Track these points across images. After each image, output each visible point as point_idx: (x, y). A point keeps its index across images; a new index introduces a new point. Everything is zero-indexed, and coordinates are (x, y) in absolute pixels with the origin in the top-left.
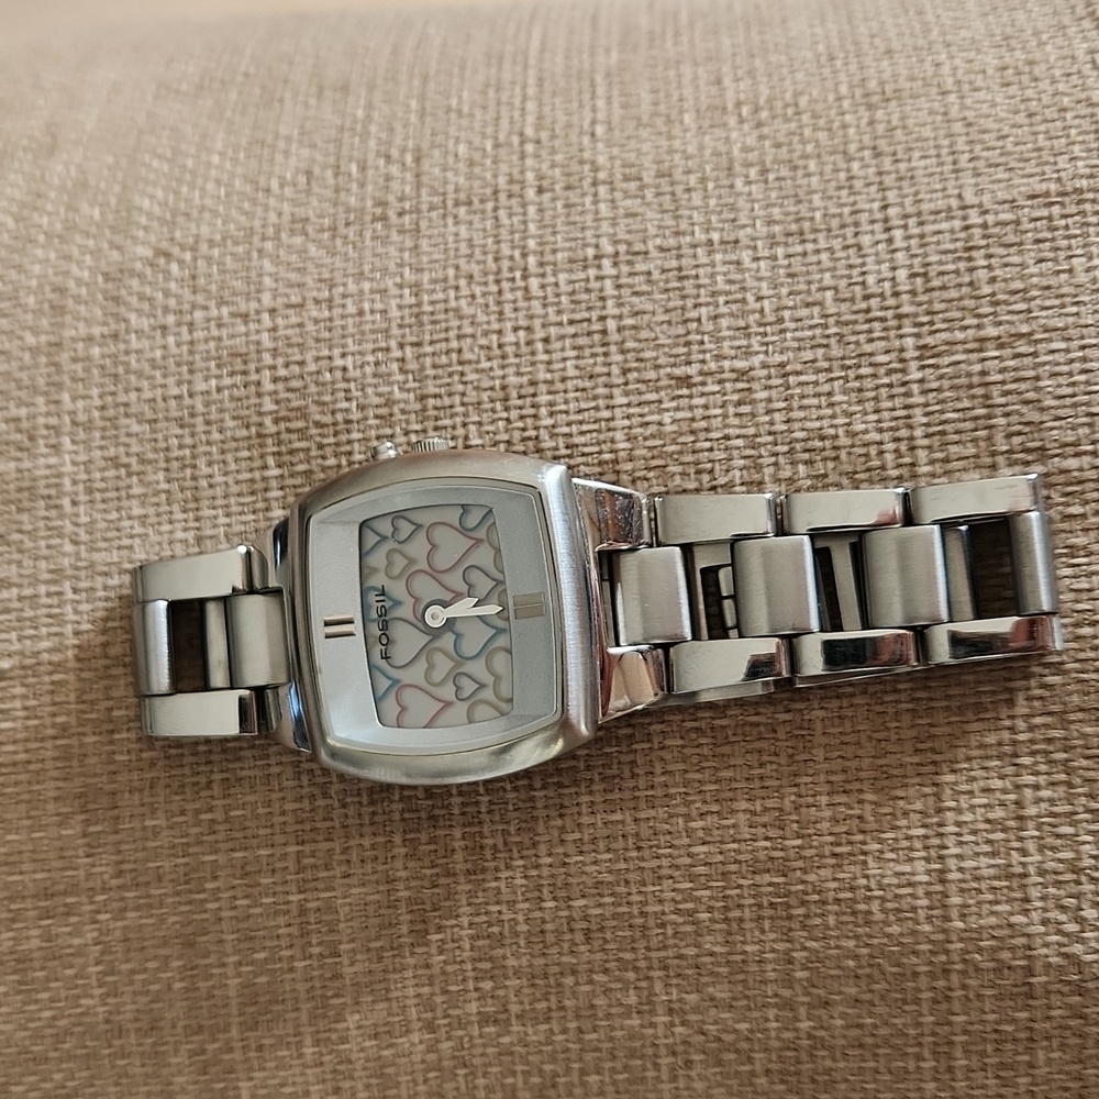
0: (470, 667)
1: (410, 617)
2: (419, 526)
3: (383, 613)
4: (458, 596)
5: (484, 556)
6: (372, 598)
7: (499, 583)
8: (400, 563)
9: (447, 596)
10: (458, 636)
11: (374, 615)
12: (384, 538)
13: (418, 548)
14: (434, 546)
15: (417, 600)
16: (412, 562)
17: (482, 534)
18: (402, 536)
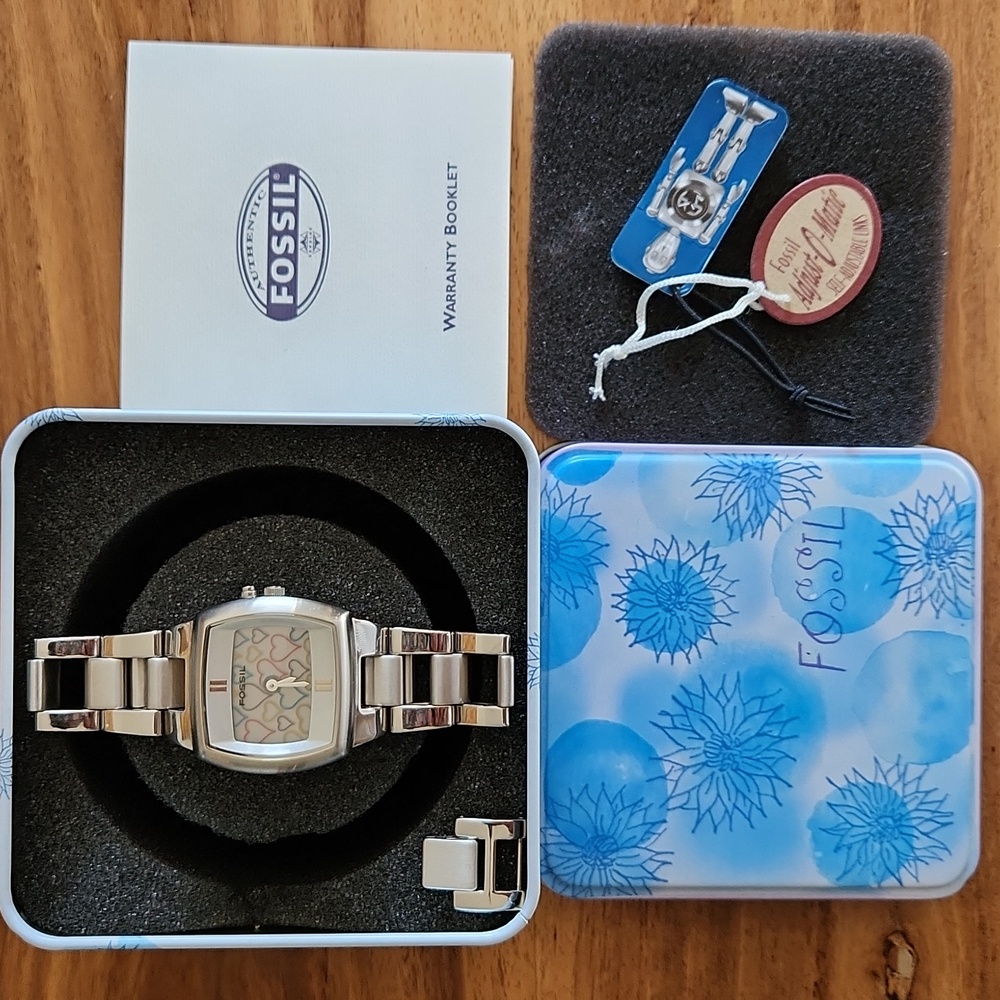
0: (287, 713)
1: (258, 684)
2: (267, 636)
3: (243, 680)
4: (285, 675)
5: (301, 655)
6: (237, 671)
7: (308, 670)
8: (254, 654)
9: (279, 674)
10: (283, 696)
11: (237, 680)
12: (247, 640)
13: (265, 646)
14: (274, 647)
15: (262, 675)
16: (261, 653)
17: (301, 642)
18: (257, 639)
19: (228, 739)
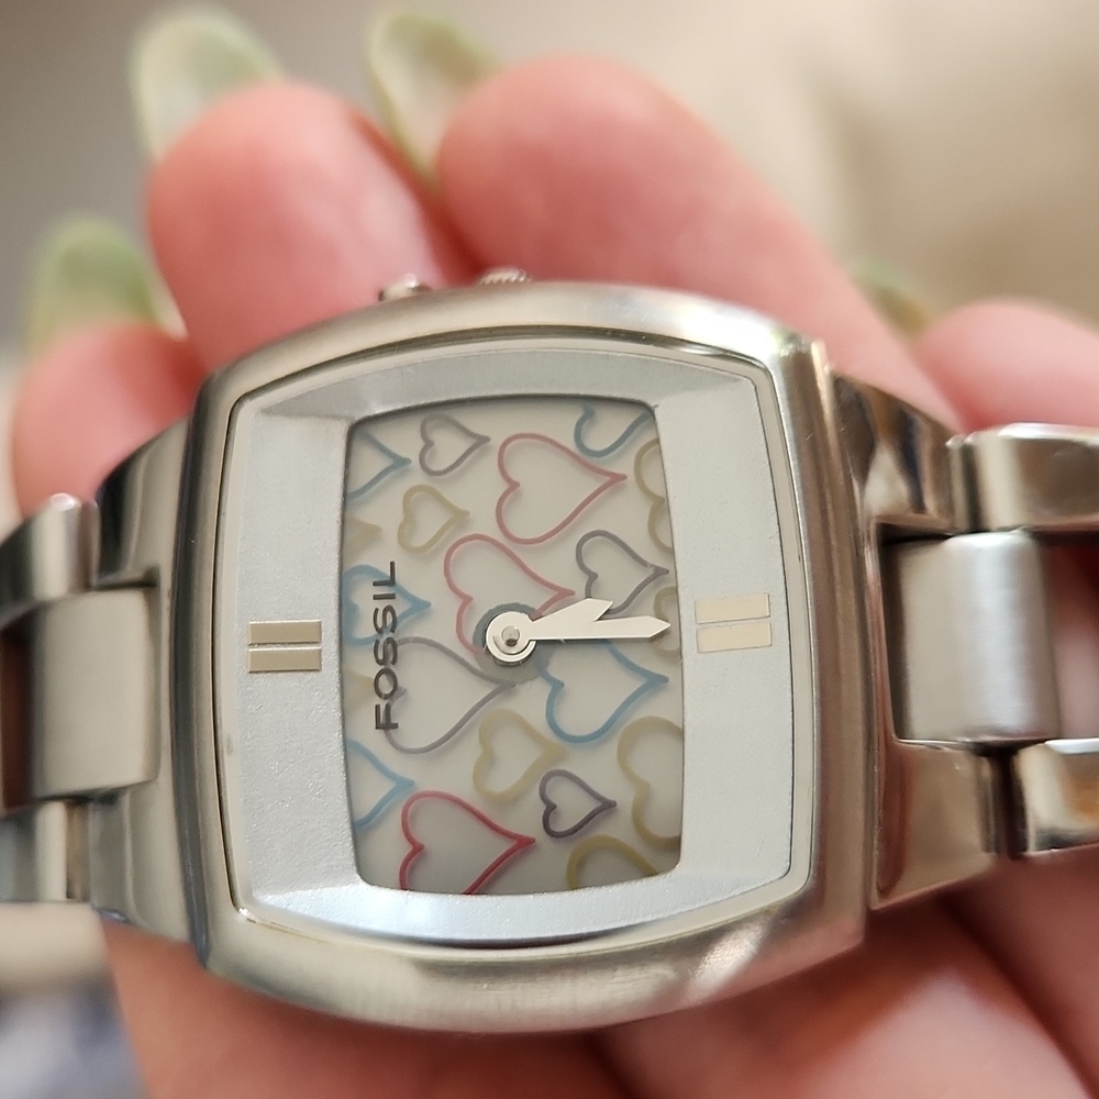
0: (582, 765)
1: (448, 638)
2: (482, 441)
3: (388, 624)
4: (562, 598)
5: (625, 516)
6: (366, 600)
7: (659, 573)
8: (431, 522)
9: (537, 599)
10: (557, 687)
11: (366, 630)
12: (399, 463)
13: (477, 492)
14: (513, 486)
15: (467, 600)
16: (459, 517)
17: (624, 465)
18: (442, 460)
19: (331, 876)
